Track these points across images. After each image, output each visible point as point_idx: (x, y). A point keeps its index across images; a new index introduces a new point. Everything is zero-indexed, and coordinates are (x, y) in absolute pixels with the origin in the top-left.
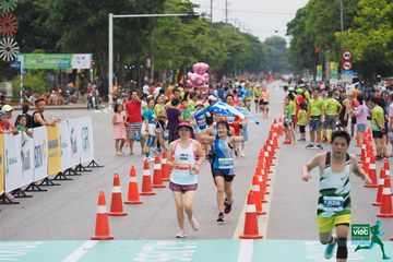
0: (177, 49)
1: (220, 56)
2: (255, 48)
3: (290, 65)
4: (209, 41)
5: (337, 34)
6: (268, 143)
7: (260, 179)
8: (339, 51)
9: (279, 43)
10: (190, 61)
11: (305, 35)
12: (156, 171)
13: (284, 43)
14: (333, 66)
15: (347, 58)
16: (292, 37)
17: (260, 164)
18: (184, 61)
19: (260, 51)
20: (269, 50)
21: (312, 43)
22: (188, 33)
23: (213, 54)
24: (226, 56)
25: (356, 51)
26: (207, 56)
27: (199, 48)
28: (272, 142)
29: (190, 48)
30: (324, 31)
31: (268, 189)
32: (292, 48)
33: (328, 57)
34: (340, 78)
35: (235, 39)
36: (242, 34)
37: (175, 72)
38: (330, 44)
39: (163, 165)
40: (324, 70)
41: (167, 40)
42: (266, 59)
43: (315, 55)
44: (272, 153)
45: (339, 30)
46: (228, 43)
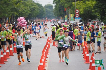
0: (10, 9)
1: (27, 12)
2: (40, 9)
3: (54, 16)
4: (22, 6)
5: (73, 3)
6: (46, 46)
7: (43, 60)
8: (74, 10)
9: (50, 7)
10: (15, 14)
11: (61, 4)
12: (1, 57)
13: (52, 7)
14: (72, 16)
15: (77, 12)
16: (55, 4)
17: (43, 54)
18: (12, 14)
19: (43, 10)
20: (46, 9)
21: (63, 7)
22: (14, 3)
23: (24, 11)
24: (29, 12)
25: (81, 10)
26: (22, 12)
27: (18, 9)
28: (47, 46)
29: (15, 9)
30: (68, 2)
31: (46, 64)
32: (56, 9)
33: (70, 12)
34: (74, 20)
35: (33, 5)
36: (36, 3)
37: (9, 18)
38: (70, 7)
39: (4, 55)
40: (68, 17)
41: (5, 6)
42: (45, 13)
43: (65, 12)
44: (48, 50)
45: (74, 2)
46: (30, 7)
